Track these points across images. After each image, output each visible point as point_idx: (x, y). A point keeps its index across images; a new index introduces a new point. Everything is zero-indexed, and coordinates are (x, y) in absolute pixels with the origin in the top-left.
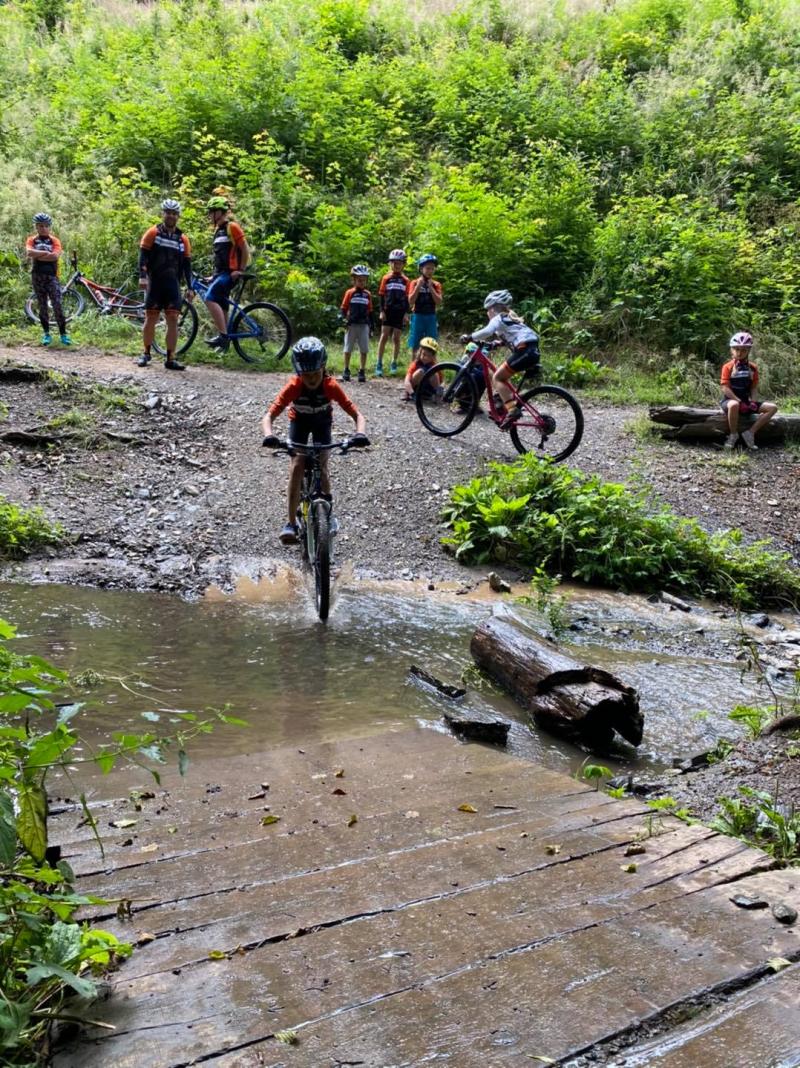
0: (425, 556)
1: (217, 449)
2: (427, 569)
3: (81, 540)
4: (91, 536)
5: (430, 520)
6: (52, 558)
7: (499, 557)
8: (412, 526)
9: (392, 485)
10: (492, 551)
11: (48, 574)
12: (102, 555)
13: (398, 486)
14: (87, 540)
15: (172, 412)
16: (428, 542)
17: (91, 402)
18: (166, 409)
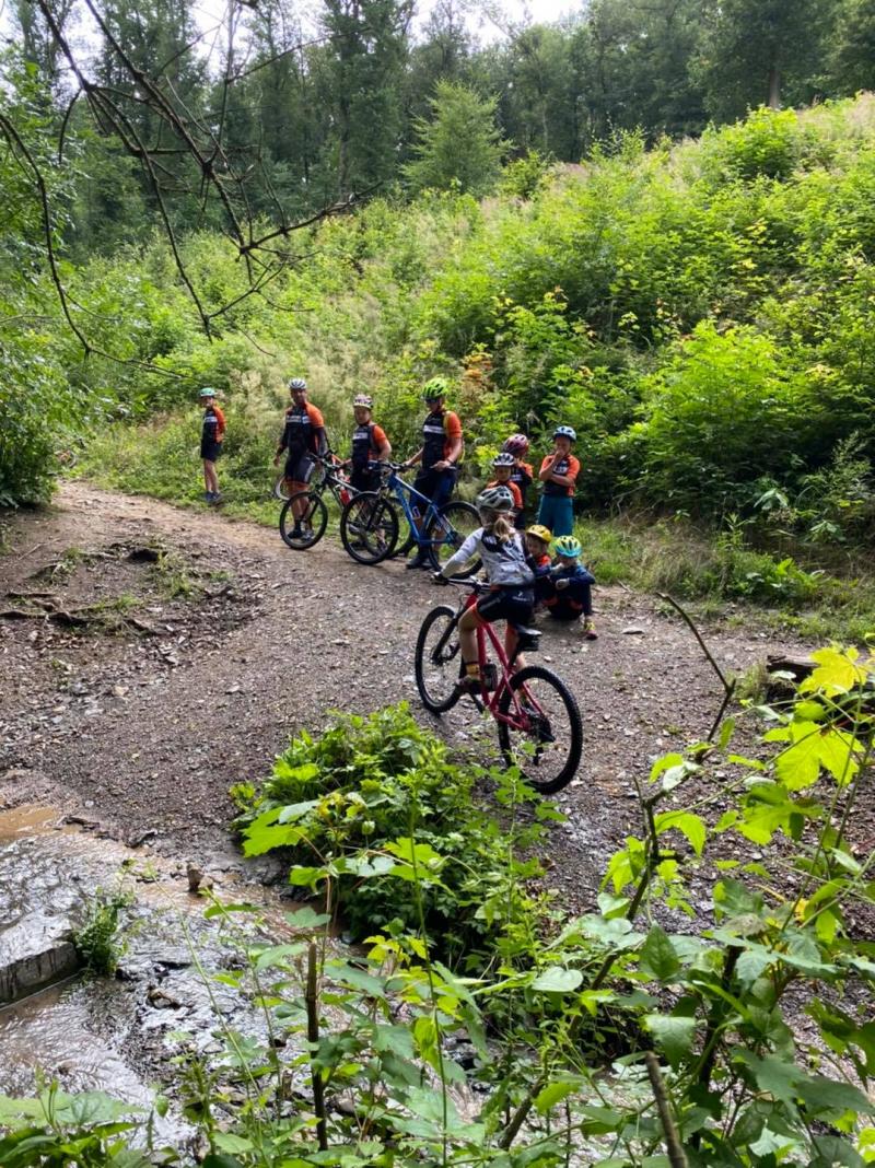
15: (233, 602)
18: (230, 598)
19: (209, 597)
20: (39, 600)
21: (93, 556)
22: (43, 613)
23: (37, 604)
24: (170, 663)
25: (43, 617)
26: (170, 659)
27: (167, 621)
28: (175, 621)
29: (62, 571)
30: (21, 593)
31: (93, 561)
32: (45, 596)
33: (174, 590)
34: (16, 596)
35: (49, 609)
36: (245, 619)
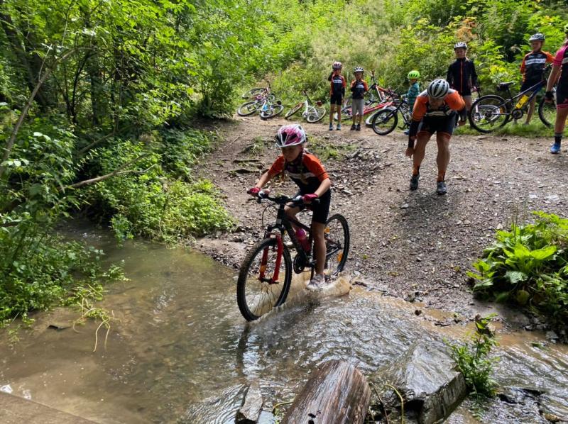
0: (445, 284)
1: (369, 184)
2: (437, 295)
3: (239, 230)
4: (247, 229)
5: (473, 255)
6: (216, 238)
7: (518, 299)
8: (454, 256)
9: (463, 220)
10: (515, 293)
11: (202, 246)
12: (240, 241)
13: (468, 222)
14: (243, 231)
15: (363, 160)
16: (459, 272)
17: (321, 154)
18: (360, 158)
19: (348, 159)
20: (253, 163)
21: (269, 141)
22: (258, 170)
23: (252, 166)
24: (347, 194)
25: (258, 172)
26: (346, 191)
27: (331, 172)
28: (336, 171)
29: (257, 149)
30: (241, 160)
31: (270, 143)
32: (255, 161)
33: (326, 155)
34: (239, 162)
35: (260, 168)
36: (377, 170)
